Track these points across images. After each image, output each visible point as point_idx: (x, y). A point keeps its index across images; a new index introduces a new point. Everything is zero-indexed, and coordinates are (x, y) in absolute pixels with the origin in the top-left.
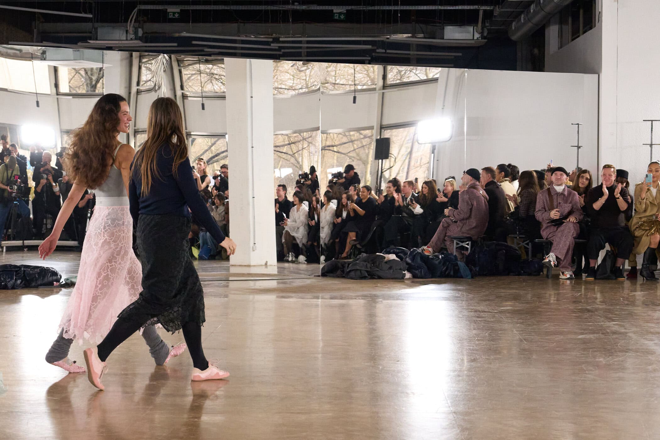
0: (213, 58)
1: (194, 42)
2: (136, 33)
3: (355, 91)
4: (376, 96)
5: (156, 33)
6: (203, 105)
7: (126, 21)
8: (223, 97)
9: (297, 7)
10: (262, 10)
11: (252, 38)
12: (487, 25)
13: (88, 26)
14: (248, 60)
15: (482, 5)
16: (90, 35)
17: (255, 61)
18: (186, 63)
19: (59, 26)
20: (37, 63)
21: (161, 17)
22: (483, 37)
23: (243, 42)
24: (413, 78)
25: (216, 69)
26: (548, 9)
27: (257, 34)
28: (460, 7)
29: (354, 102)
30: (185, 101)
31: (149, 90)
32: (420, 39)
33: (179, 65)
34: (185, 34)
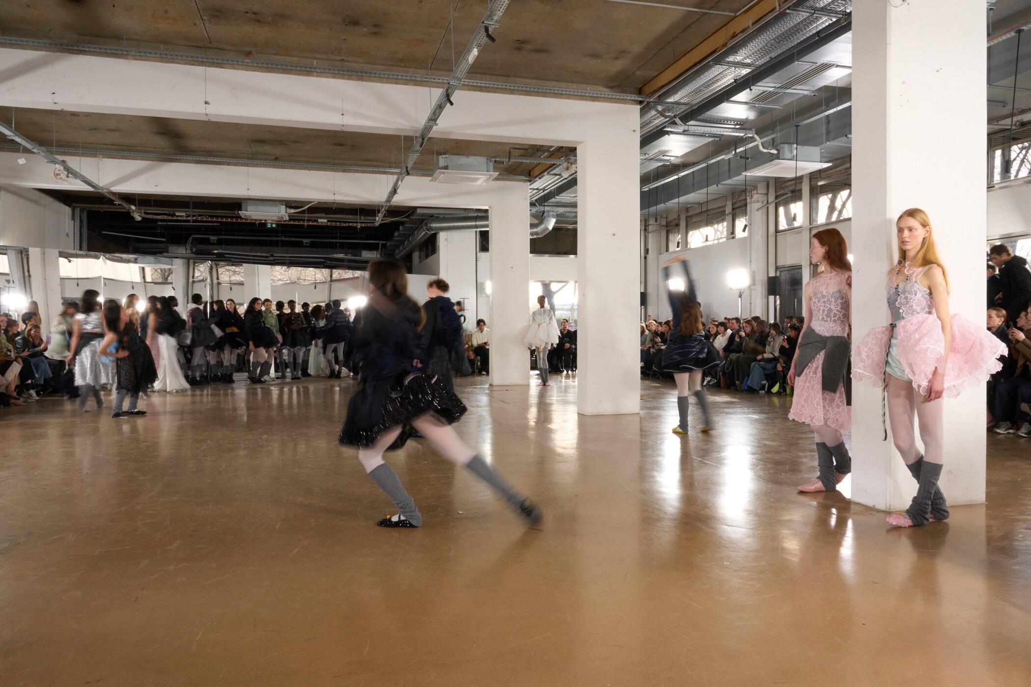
0: (236, 264)
1: (226, 256)
2: (191, 250)
3: (315, 283)
4: (327, 286)
5: (202, 250)
6: (231, 288)
7: (185, 243)
8: (242, 284)
9: (283, 239)
10: (263, 240)
11: (259, 254)
12: (384, 250)
13: (164, 245)
14: (256, 265)
15: (381, 240)
16: (163, 250)
17: (260, 266)
18: (221, 266)
19: (146, 245)
20: (131, 265)
21: (207, 242)
23: (254, 256)
24: (346, 276)
25: (237, 269)
26: (414, 243)
27: (261, 253)
28: (370, 242)
29: (315, 288)
30: (220, 286)
31: (200, 281)
32: (349, 257)
33: (216, 267)
34: (220, 251)
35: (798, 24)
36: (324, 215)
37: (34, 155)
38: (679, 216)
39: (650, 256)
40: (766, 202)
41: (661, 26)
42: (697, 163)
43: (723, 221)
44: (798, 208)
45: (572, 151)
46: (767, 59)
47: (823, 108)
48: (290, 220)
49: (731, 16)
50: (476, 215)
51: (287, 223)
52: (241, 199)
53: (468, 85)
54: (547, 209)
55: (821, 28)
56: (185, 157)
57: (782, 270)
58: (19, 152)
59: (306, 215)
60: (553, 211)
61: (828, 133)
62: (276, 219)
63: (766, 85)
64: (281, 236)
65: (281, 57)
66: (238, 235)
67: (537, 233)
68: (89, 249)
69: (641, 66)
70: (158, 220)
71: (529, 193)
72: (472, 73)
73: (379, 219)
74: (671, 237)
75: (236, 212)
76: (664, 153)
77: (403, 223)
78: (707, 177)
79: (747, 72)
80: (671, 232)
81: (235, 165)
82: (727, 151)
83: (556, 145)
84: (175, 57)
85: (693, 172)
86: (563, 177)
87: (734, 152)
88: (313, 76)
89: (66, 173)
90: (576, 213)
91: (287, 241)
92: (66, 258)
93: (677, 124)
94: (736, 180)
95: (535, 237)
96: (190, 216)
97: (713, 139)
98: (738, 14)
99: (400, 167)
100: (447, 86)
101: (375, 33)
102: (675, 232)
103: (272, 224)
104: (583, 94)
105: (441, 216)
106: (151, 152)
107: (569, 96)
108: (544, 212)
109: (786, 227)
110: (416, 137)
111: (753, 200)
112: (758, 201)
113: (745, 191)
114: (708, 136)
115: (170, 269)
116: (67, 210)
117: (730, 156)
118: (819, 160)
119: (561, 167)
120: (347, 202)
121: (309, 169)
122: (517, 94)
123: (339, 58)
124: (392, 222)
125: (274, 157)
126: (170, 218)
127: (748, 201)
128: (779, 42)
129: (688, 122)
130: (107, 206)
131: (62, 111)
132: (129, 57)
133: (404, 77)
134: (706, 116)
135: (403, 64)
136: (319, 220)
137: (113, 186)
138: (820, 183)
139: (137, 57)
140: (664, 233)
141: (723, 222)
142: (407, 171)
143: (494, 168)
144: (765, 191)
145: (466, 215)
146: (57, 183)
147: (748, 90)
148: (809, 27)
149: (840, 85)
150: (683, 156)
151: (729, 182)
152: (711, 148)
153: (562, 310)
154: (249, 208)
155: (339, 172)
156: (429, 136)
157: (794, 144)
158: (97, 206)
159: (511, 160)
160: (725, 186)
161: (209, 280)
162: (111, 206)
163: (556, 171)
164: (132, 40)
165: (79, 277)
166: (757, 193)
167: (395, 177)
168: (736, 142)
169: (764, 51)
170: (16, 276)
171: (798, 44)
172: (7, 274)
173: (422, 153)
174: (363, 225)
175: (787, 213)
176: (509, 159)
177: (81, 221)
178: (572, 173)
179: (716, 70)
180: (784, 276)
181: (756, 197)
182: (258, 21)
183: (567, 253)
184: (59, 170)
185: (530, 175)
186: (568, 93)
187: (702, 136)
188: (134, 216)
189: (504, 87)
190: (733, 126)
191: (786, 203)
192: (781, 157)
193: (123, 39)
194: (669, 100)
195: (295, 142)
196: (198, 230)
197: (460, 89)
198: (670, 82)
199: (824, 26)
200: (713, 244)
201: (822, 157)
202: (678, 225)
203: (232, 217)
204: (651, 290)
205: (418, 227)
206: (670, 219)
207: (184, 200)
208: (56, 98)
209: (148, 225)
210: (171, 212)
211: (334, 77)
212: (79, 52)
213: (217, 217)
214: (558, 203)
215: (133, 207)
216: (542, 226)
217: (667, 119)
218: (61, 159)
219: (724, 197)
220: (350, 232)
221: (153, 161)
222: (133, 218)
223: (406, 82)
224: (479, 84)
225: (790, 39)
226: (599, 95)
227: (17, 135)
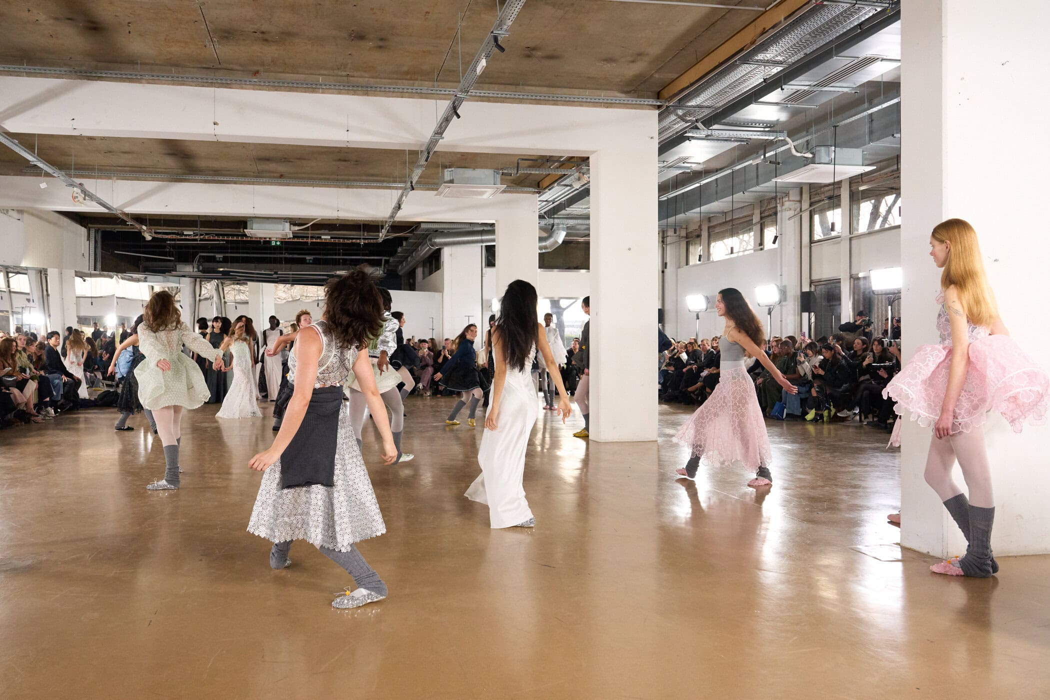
0: (242, 282)
1: (231, 274)
2: (198, 268)
3: (318, 300)
5: (208, 269)
6: (236, 307)
7: (192, 262)
8: (247, 303)
9: (287, 256)
10: (267, 257)
11: (263, 272)
12: (386, 267)
13: (171, 264)
14: (261, 284)
15: (384, 256)
16: (172, 269)
17: (265, 284)
18: (226, 285)
19: (155, 264)
20: (141, 284)
21: (212, 260)
22: (384, 273)
23: (258, 274)
25: (242, 288)
26: (417, 259)
27: (265, 269)
28: (372, 258)
29: (318, 305)
30: (226, 305)
31: (206, 299)
33: (223, 285)
34: (226, 269)
35: (838, 16)
36: (327, 232)
37: (54, 179)
38: (700, 226)
39: (667, 271)
40: (799, 209)
41: (682, 25)
42: (721, 169)
43: (750, 230)
44: (836, 216)
45: (585, 160)
46: (801, 55)
47: (866, 105)
48: (294, 237)
49: (760, 11)
50: (481, 229)
51: (291, 240)
52: (247, 217)
53: (475, 96)
54: (556, 221)
55: (863, 19)
56: (194, 177)
57: (817, 284)
58: (41, 176)
59: (310, 232)
60: (563, 224)
61: (871, 132)
62: (280, 236)
63: (800, 84)
64: (285, 253)
65: (288, 75)
66: (244, 253)
67: (545, 247)
68: (103, 269)
69: (660, 69)
70: (167, 240)
71: (538, 205)
72: (481, 83)
73: (382, 235)
74: (691, 248)
75: (242, 230)
76: (684, 160)
77: (406, 239)
78: (733, 185)
79: (779, 70)
80: (692, 244)
81: (241, 183)
82: (755, 155)
83: (566, 155)
84: (185, 79)
85: (717, 179)
86: (573, 187)
87: (762, 157)
88: (319, 93)
89: (83, 196)
90: (589, 225)
91: (290, 258)
92: (81, 277)
93: (699, 129)
94: (767, 186)
95: (544, 251)
96: (197, 235)
97: (739, 143)
98: (767, 9)
99: (405, 182)
100: (454, 98)
101: (380, 47)
102: (695, 244)
103: (276, 242)
104: (597, 101)
105: (446, 231)
106: (161, 172)
107: (581, 104)
108: (553, 225)
109: (822, 237)
110: (422, 151)
111: (784, 208)
112: (790, 209)
113: (775, 198)
114: (733, 141)
115: (177, 287)
116: (83, 231)
117: (758, 161)
118: (861, 164)
119: (572, 177)
120: (350, 219)
121: (313, 186)
122: (526, 103)
123: (344, 73)
124: (395, 238)
125: (278, 175)
126: (179, 237)
127: (779, 208)
128: (816, 37)
129: (711, 126)
130: (120, 226)
131: (81, 136)
132: (143, 81)
133: (410, 91)
134: (731, 119)
135: (409, 77)
136: (323, 237)
137: (125, 208)
138: (862, 188)
139: (151, 81)
140: (684, 245)
141: (750, 232)
142: (412, 186)
143: (502, 179)
144: (798, 198)
145: (471, 229)
146: (75, 206)
147: (780, 89)
148: (849, 19)
149: (885, 80)
150: (704, 163)
151: (757, 188)
152: (737, 153)
153: (573, 326)
154: (255, 226)
155: (343, 188)
156: (435, 150)
157: (831, 146)
158: (111, 226)
159: (519, 172)
160: (753, 194)
161: (215, 299)
162: (124, 226)
163: (567, 182)
164: (146, 64)
165: (93, 296)
166: (789, 200)
167: (400, 192)
168: (765, 146)
169: (797, 47)
170: (36, 295)
171: (837, 38)
172: (28, 294)
173: (427, 167)
174: (367, 241)
175: (823, 223)
176: (517, 171)
177: (96, 242)
178: (583, 183)
179: (744, 69)
180: (820, 290)
181: (787, 204)
182: (266, 40)
183: (577, 268)
184: (77, 193)
185: (539, 187)
186: (580, 100)
187: (726, 140)
188: (145, 236)
189: (512, 96)
190: (762, 129)
191: (822, 211)
192: (817, 160)
193: (137, 63)
194: (690, 104)
195: (299, 159)
196: (204, 248)
197: (468, 100)
198: (692, 85)
199: (867, 17)
200: (738, 257)
201: (864, 159)
202: (699, 236)
203: (237, 236)
204: (668, 307)
205: (422, 242)
206: (690, 230)
207: (192, 219)
208: (76, 124)
209: (158, 245)
210: (180, 232)
211: (340, 93)
212: (97, 78)
213: (223, 235)
214: (568, 215)
215: (144, 227)
216: (552, 240)
217: (688, 124)
218: (79, 183)
219: (752, 205)
220: (353, 248)
221: (163, 181)
222: (144, 238)
223: (411, 95)
224: (487, 95)
225: (828, 33)
226: (614, 101)
227: (40, 161)
